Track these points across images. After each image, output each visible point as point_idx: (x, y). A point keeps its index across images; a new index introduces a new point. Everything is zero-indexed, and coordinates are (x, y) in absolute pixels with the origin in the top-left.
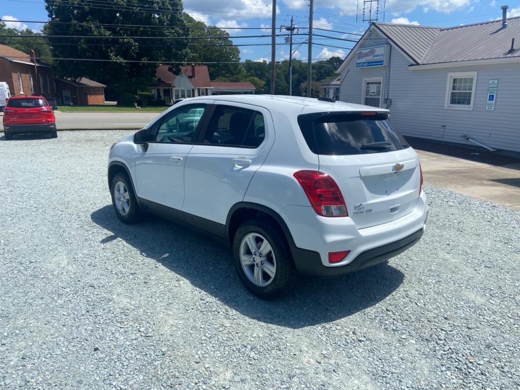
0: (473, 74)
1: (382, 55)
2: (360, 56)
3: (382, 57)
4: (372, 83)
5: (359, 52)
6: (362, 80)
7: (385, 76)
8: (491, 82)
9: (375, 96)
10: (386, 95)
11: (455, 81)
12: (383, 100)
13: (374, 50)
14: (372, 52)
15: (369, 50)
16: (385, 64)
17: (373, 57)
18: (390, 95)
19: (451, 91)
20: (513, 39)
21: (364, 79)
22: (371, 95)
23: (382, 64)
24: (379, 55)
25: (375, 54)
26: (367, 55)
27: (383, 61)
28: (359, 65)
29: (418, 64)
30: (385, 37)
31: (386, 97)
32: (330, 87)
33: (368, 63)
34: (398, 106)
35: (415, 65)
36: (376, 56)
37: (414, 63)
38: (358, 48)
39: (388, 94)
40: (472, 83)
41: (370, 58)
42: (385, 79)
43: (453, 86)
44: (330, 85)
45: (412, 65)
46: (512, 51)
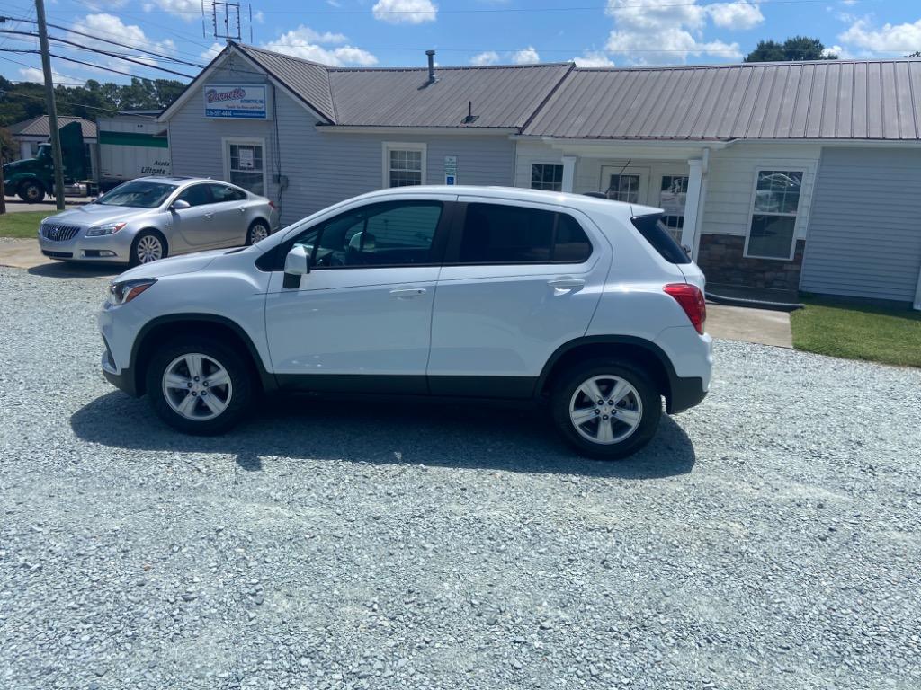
0: (421, 147)
1: (261, 102)
2: (213, 97)
3: (260, 105)
4: (243, 147)
5: (208, 89)
6: (221, 141)
7: (268, 137)
8: (447, 159)
9: (250, 169)
10: (275, 169)
11: (393, 154)
12: (270, 177)
13: (243, 91)
14: (238, 94)
15: (232, 89)
16: (268, 116)
17: (242, 101)
18: (282, 169)
19: (390, 169)
20: (470, 103)
21: (224, 139)
22: (242, 168)
23: (264, 117)
24: (255, 101)
25: (245, 98)
26: (227, 96)
27: (264, 112)
28: (212, 113)
29: (332, 124)
30: (264, 72)
31: (277, 173)
32: (22, 138)
33: (233, 111)
34: (302, 188)
35: (326, 125)
36: (249, 101)
37: (324, 121)
38: (204, 82)
39: (279, 167)
40: (420, 158)
41: (236, 103)
42: (269, 140)
43: (392, 162)
44: (22, 135)
45: (320, 124)
46: (469, 119)
